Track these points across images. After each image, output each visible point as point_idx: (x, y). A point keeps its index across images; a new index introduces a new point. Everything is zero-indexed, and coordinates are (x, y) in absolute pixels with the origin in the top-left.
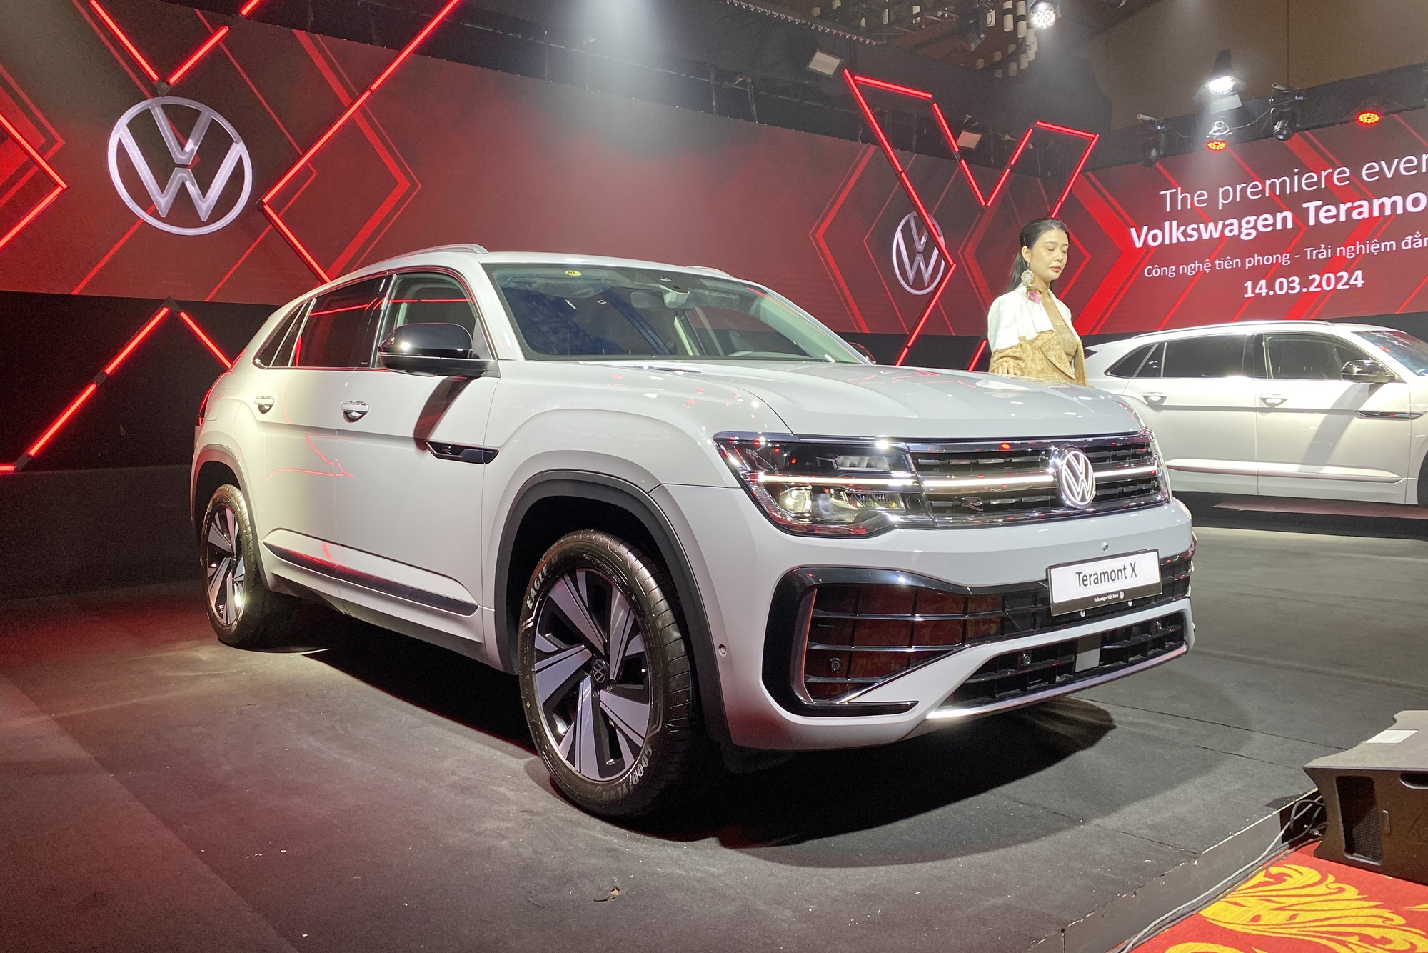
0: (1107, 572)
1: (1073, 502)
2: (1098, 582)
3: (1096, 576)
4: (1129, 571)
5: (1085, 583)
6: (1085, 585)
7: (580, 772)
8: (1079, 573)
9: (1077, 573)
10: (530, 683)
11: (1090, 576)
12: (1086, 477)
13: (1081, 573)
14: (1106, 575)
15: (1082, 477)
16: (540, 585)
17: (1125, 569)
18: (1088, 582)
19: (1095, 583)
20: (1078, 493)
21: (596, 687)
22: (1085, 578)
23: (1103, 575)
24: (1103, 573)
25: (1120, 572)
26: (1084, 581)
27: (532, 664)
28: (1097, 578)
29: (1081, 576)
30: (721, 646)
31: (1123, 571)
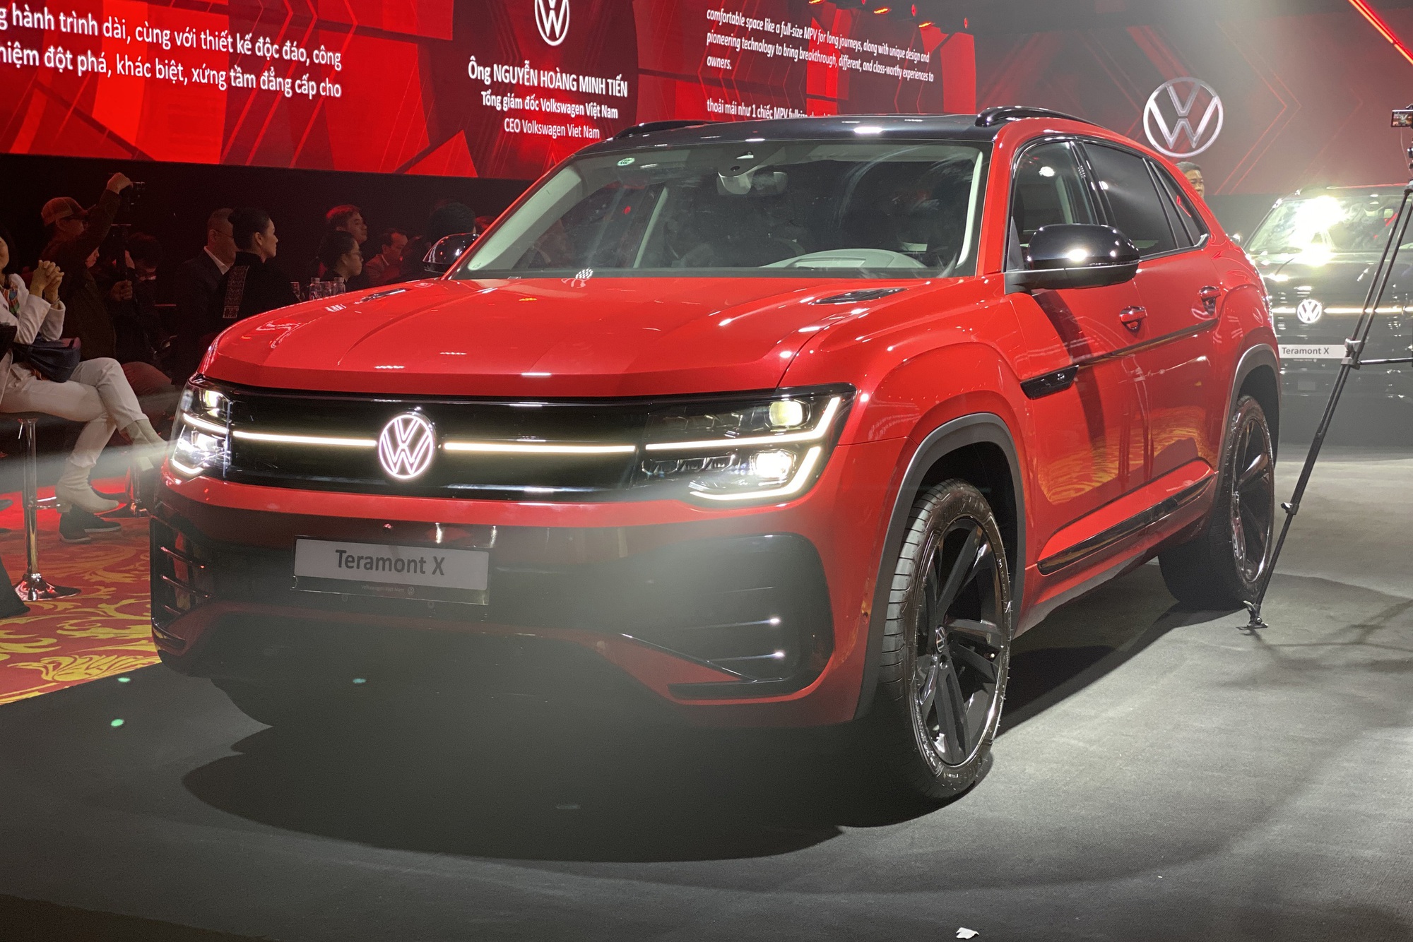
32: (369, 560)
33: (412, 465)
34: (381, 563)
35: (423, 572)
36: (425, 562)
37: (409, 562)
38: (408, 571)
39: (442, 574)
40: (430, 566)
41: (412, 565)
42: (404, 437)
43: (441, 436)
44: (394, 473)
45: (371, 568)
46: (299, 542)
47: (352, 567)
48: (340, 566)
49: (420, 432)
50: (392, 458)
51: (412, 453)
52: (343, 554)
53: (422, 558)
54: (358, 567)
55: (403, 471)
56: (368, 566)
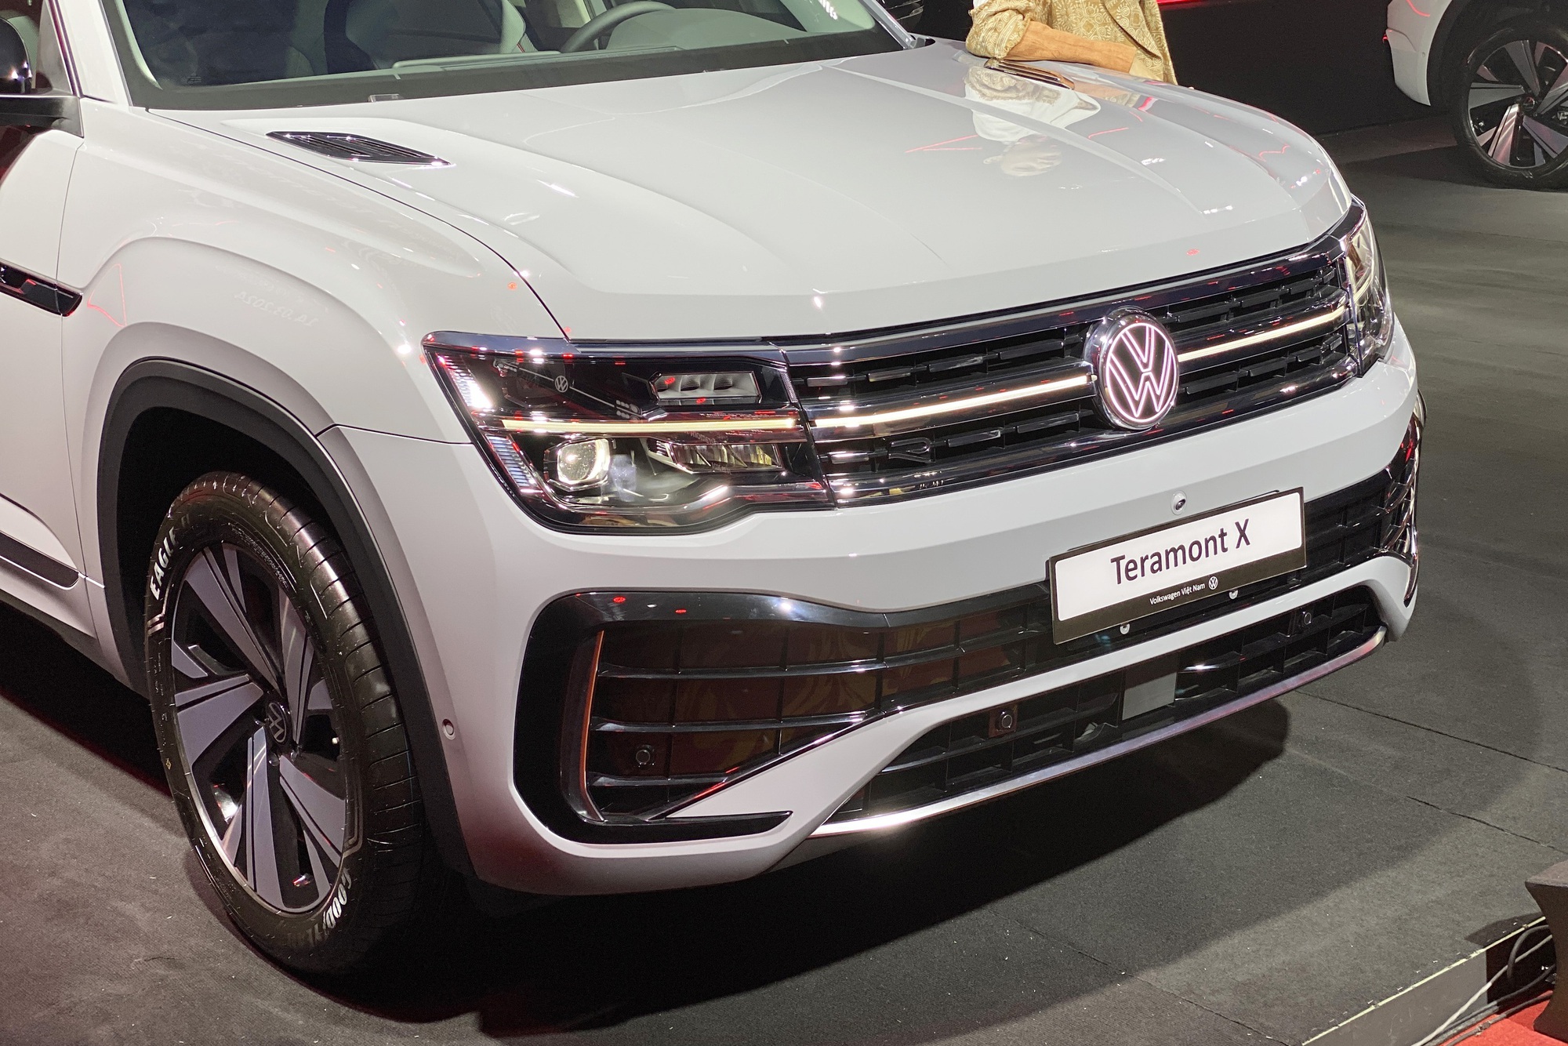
0: (1182, 548)
1: (1126, 421)
2: (1160, 569)
3: (1156, 558)
4: (1233, 536)
5: (1131, 574)
6: (1130, 578)
7: (255, 890)
8: (1117, 560)
9: (1113, 561)
10: (170, 728)
11: (1143, 561)
12: (1157, 371)
13: (1123, 557)
14: (1180, 552)
15: (1147, 372)
16: (167, 561)
17: (1223, 535)
18: (1138, 572)
19: (1154, 571)
20: (1137, 404)
21: (274, 750)
22: (1131, 566)
23: (1172, 555)
24: (1174, 550)
25: (1211, 543)
26: (1126, 570)
27: (170, 697)
28: (1159, 562)
29: (1123, 563)
30: (446, 722)
31: (1219, 540)
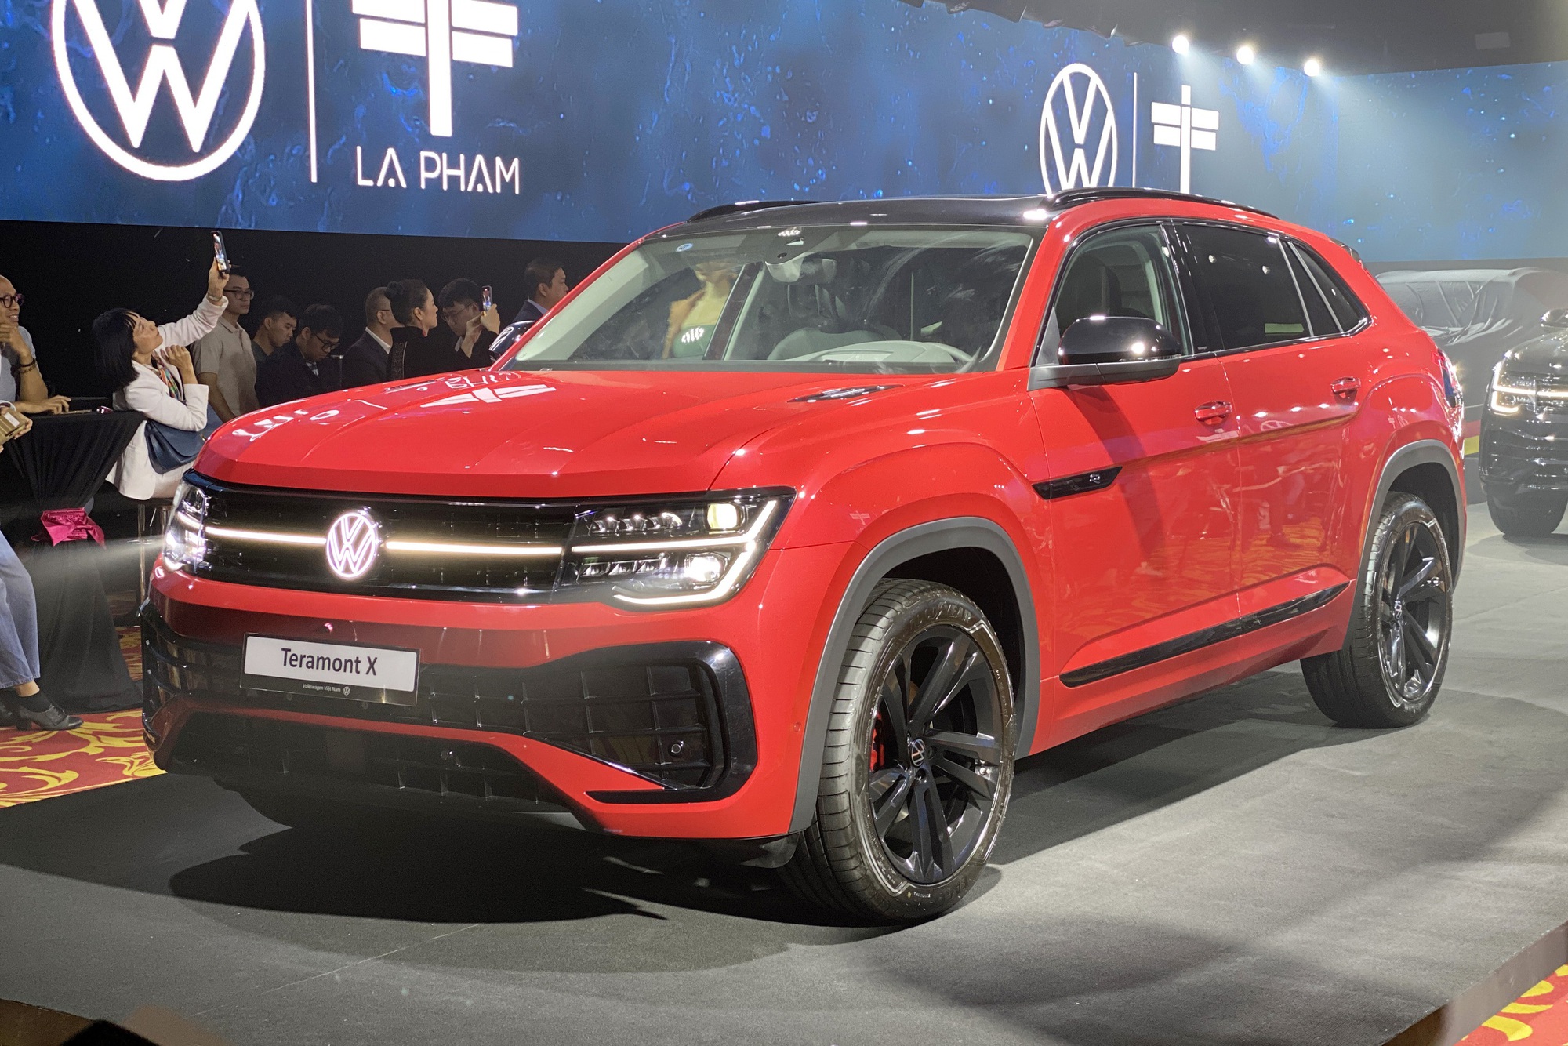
32: (310, 659)
33: (355, 564)
34: (321, 661)
35: (358, 672)
36: (360, 662)
37: (346, 662)
38: (345, 671)
39: (375, 674)
40: (364, 666)
41: (349, 664)
42: (349, 535)
43: (383, 533)
44: (338, 571)
45: (312, 667)
46: (250, 639)
47: (296, 666)
48: (285, 665)
49: (364, 530)
50: (338, 556)
51: (355, 552)
52: (288, 652)
53: (357, 658)
54: (301, 666)
55: (347, 570)
56: (310, 665)
